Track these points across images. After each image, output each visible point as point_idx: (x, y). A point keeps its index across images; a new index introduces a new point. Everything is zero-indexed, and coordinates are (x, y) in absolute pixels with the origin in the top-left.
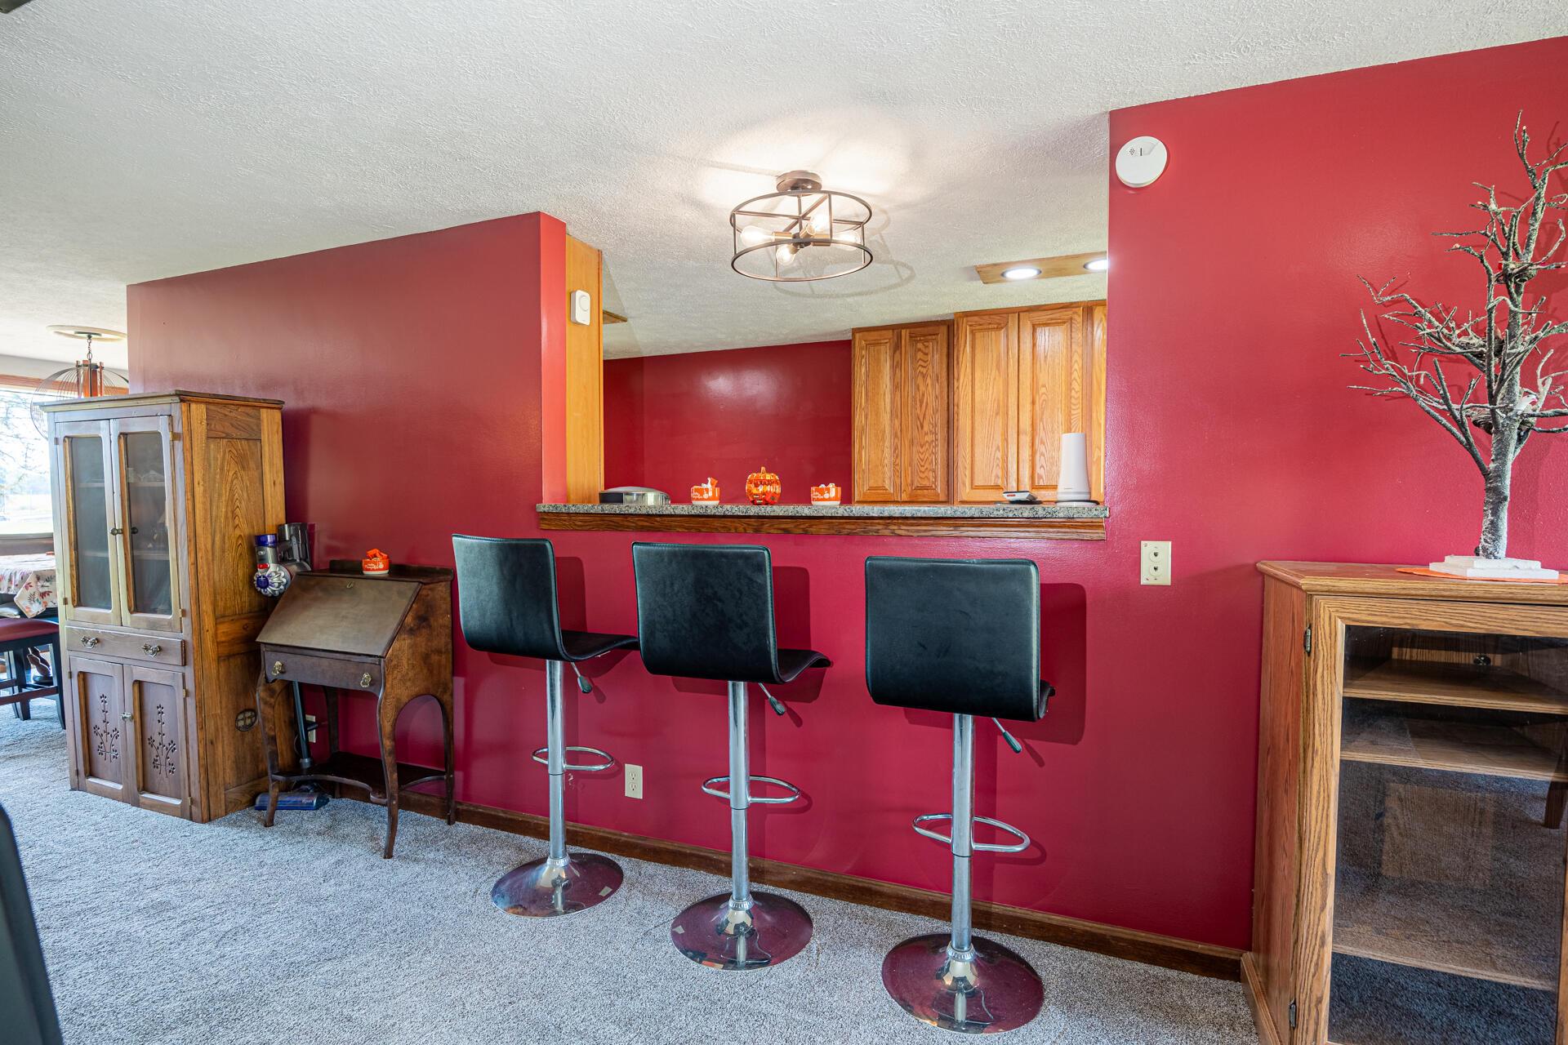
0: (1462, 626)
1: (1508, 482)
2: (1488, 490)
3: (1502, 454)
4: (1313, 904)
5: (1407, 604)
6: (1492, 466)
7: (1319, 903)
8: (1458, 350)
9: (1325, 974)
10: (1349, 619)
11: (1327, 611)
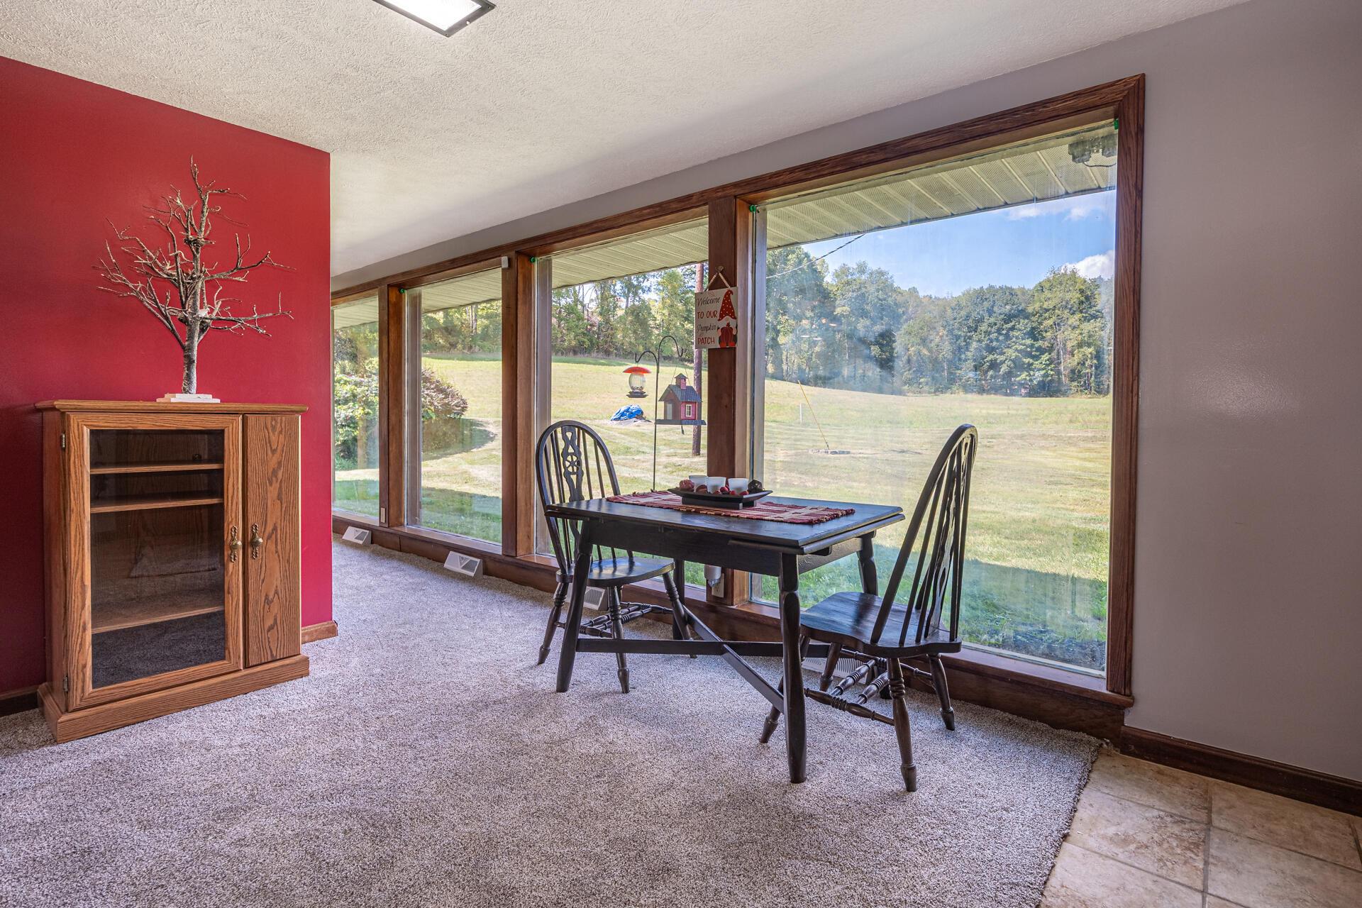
0: (163, 426)
1: (195, 353)
2: (185, 356)
3: (191, 338)
4: (76, 607)
5: (129, 415)
6: (187, 343)
7: (80, 605)
8: (165, 276)
9: (87, 648)
10: (91, 425)
11: (76, 422)
